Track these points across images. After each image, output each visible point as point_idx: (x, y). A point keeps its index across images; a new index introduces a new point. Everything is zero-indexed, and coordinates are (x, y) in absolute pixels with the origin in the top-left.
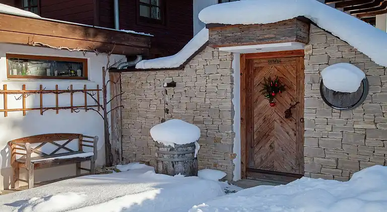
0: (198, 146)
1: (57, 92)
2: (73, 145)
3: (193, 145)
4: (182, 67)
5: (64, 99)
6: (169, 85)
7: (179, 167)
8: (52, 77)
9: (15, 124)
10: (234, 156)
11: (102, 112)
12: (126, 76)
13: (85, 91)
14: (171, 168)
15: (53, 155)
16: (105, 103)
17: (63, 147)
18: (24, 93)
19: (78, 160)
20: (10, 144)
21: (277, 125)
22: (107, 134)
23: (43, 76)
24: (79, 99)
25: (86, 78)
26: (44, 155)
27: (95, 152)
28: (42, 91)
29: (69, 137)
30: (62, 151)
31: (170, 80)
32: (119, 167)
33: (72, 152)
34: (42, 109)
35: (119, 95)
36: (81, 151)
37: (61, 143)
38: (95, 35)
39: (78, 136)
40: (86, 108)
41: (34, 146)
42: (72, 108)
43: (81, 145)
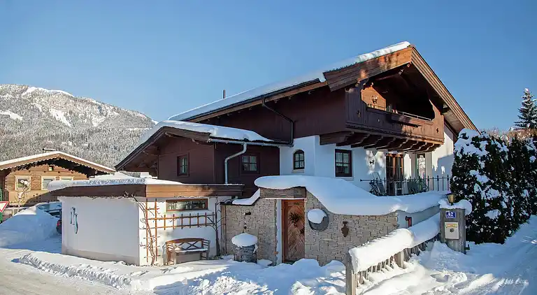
0: (256, 247)
1: (190, 217)
2: (199, 244)
3: (253, 246)
4: (253, 205)
5: (194, 221)
6: (246, 214)
7: (244, 258)
8: (189, 210)
9: (168, 234)
10: (277, 253)
11: (215, 227)
12: (229, 207)
13: (206, 216)
14: (240, 258)
15: (187, 249)
16: (217, 222)
17: (193, 245)
18: (174, 218)
19: (201, 252)
20: (166, 243)
21: (298, 237)
22: (217, 240)
23: (184, 209)
24: (202, 220)
25: (207, 209)
26: (183, 249)
27: (209, 248)
28: (182, 217)
29: (196, 240)
30: (192, 247)
31: (247, 212)
32: (223, 257)
33: (198, 248)
34: (182, 226)
35: (225, 218)
36: (202, 247)
37: (192, 243)
38: (209, 189)
39: (202, 240)
40: (206, 225)
41: (178, 244)
42: (198, 225)
43: (202, 245)
